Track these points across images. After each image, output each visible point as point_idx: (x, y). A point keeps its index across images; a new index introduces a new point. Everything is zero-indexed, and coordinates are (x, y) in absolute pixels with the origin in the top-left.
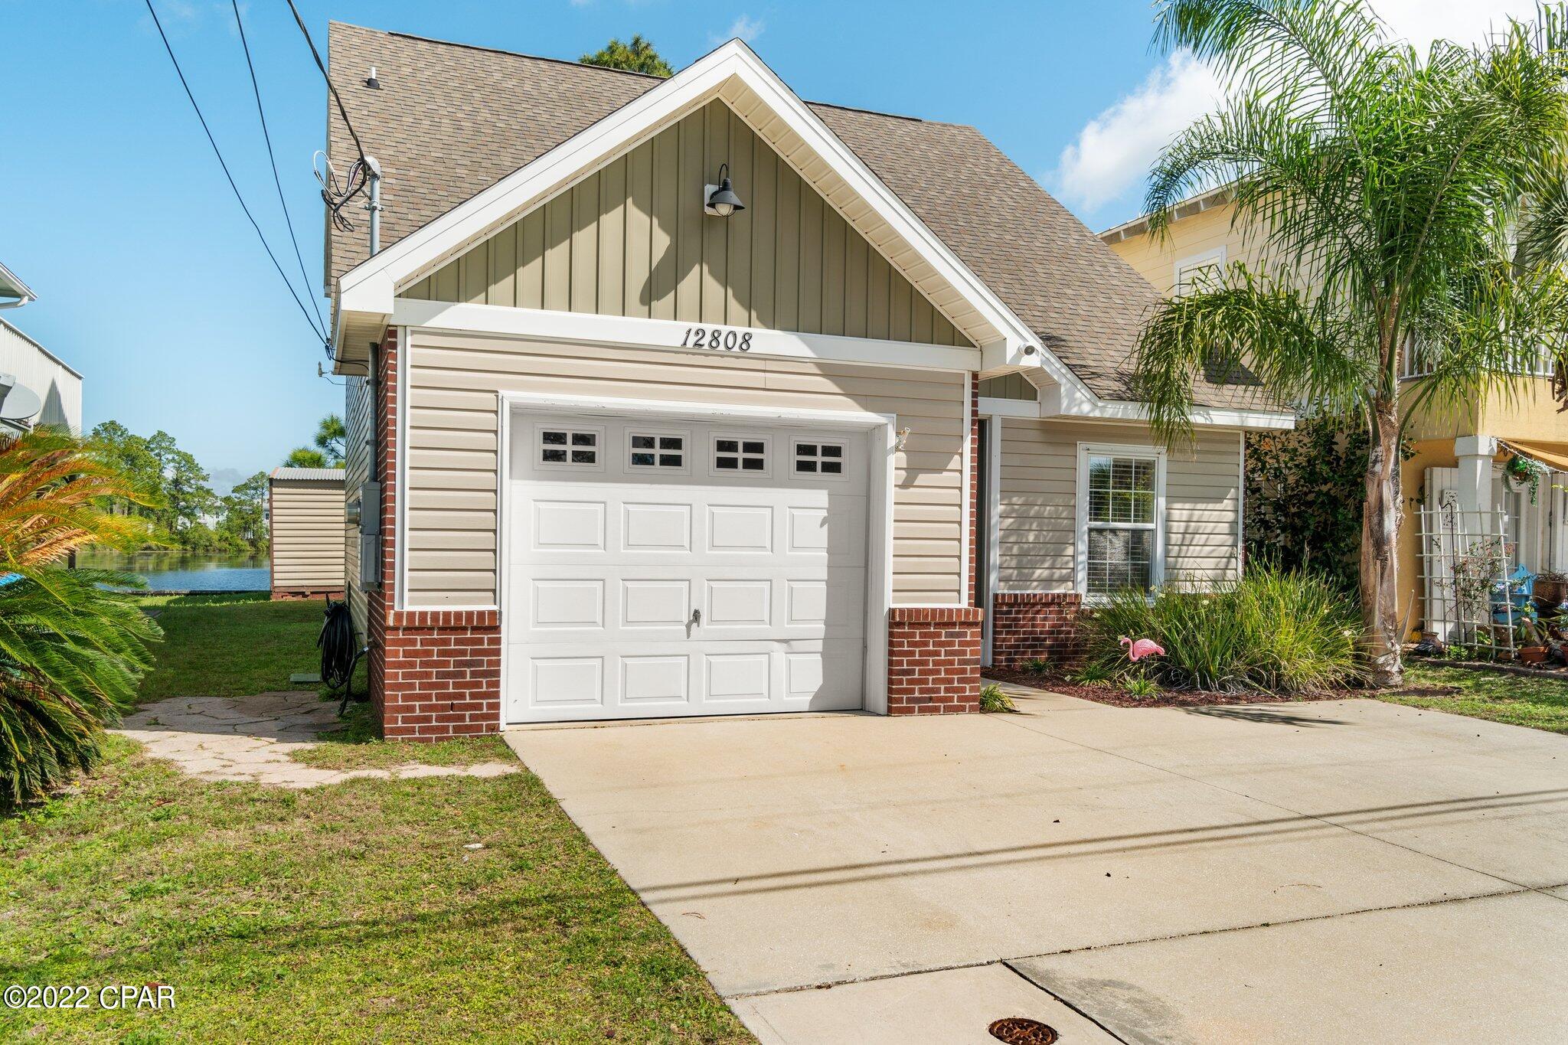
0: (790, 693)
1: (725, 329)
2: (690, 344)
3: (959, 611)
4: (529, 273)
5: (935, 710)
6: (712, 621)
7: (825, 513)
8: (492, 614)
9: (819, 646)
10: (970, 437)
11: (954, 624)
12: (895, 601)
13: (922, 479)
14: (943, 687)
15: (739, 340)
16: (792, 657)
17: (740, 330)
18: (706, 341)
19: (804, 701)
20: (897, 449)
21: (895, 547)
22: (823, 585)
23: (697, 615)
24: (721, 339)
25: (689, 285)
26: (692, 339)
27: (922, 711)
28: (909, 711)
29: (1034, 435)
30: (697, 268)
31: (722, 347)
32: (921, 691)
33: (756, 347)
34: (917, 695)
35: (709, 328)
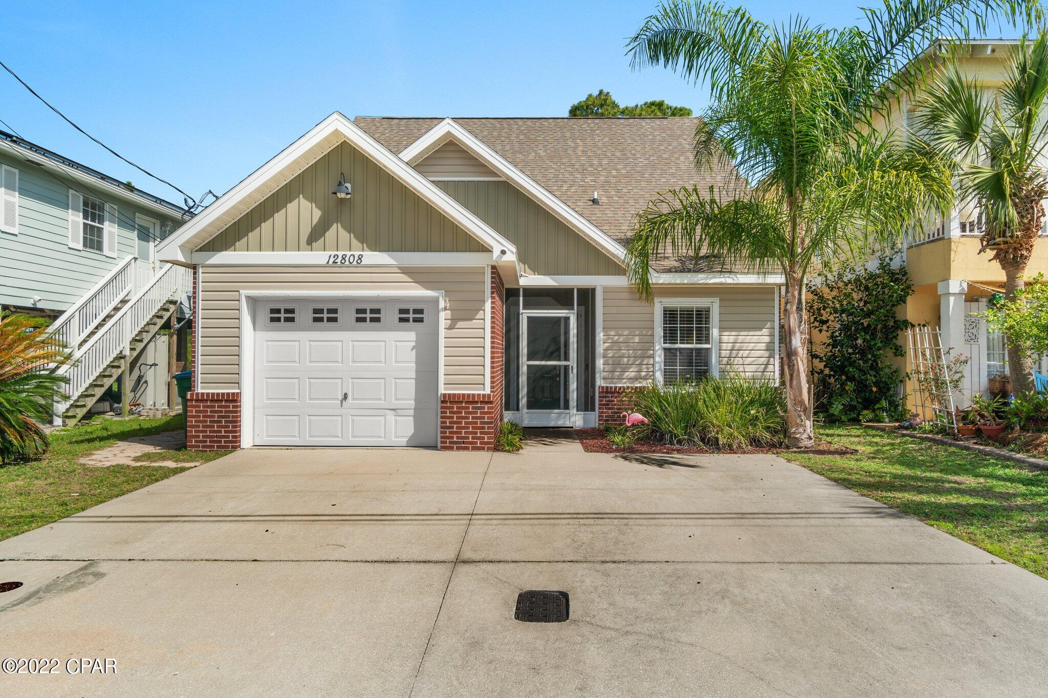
0: (396, 437)
1: (348, 253)
2: (331, 262)
3: (484, 396)
5: (467, 448)
6: (353, 399)
7: (414, 344)
8: (238, 393)
9: (412, 412)
10: (490, 300)
11: (477, 402)
12: (445, 389)
13: (460, 324)
14: (470, 436)
15: (356, 258)
16: (398, 418)
17: (357, 254)
18: (339, 260)
19: (404, 441)
20: (445, 309)
21: (445, 361)
22: (413, 381)
23: (345, 397)
24: (347, 259)
25: (330, 234)
26: (332, 260)
27: (459, 448)
28: (451, 448)
29: (625, 295)
30: (335, 225)
31: (347, 263)
32: (457, 438)
33: (365, 261)
34: (455, 440)
35: (340, 254)
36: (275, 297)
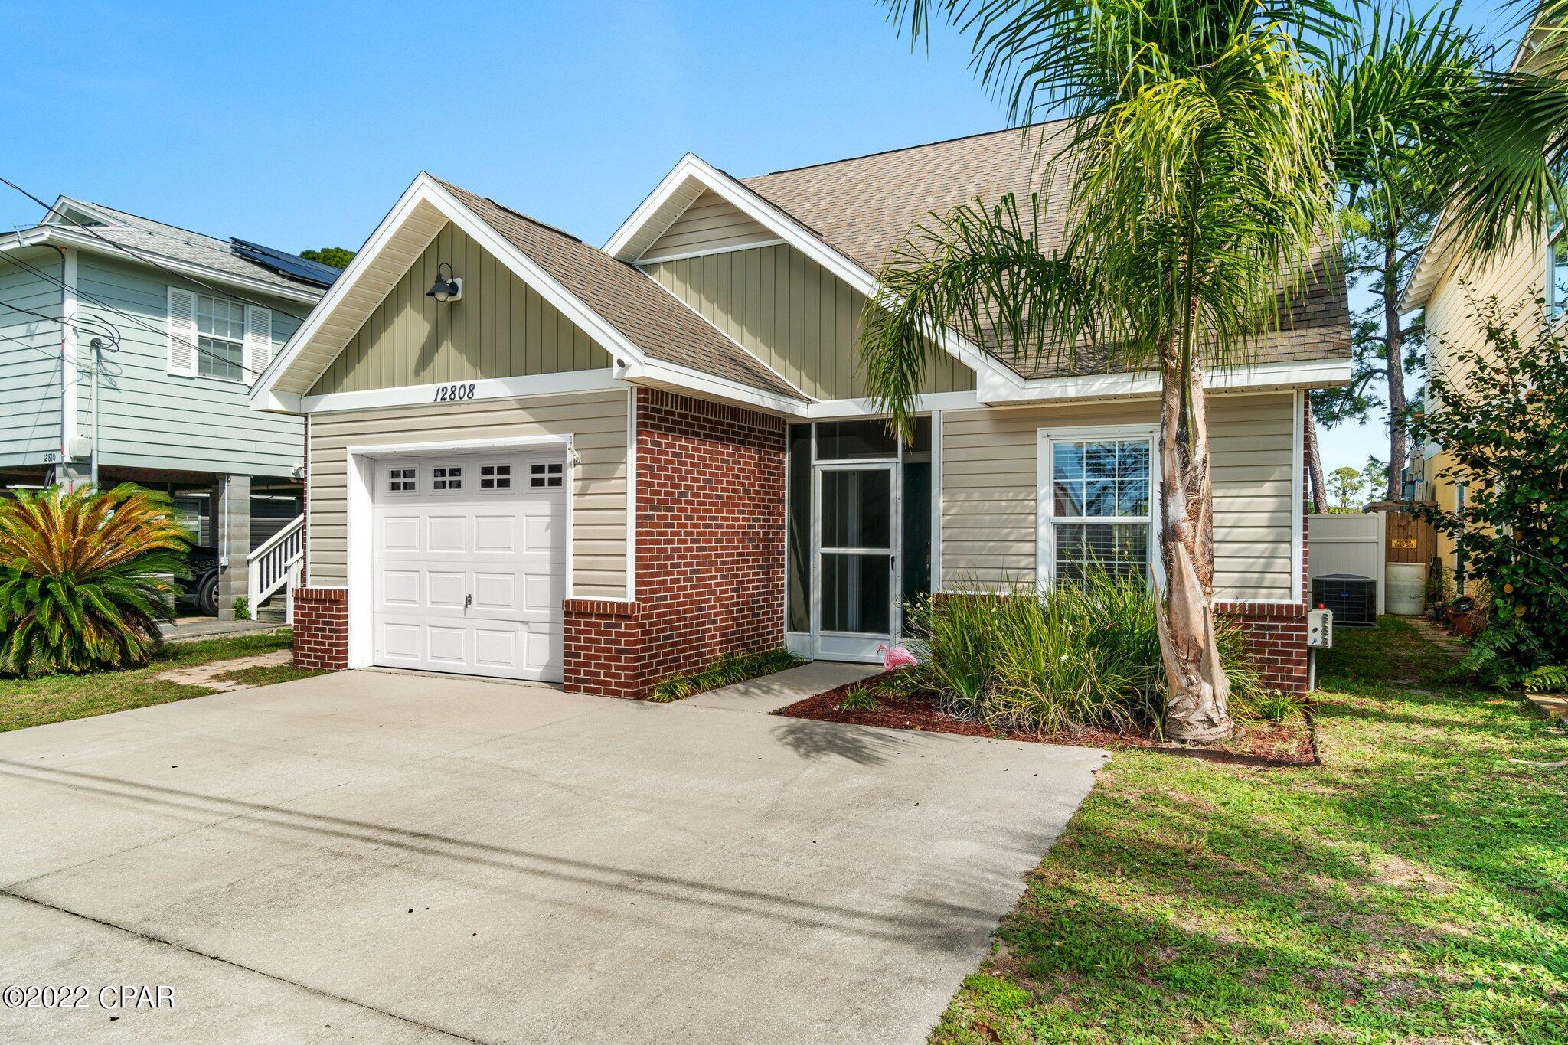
0: (529, 665)
1: (458, 384)
2: (439, 400)
3: (626, 605)
4: (359, 369)
5: (596, 691)
6: (479, 604)
7: (548, 520)
8: (341, 592)
9: (546, 628)
10: (635, 446)
11: (610, 616)
12: (575, 593)
13: (595, 487)
14: (602, 672)
15: (468, 390)
16: (532, 636)
17: (467, 383)
18: (447, 396)
19: (536, 672)
20: (575, 463)
21: (575, 547)
22: (548, 579)
23: (469, 600)
24: (457, 392)
25: (440, 358)
26: (441, 394)
27: (587, 690)
28: (576, 689)
30: (445, 343)
31: (457, 398)
32: (586, 673)
33: (478, 394)
34: (582, 676)
35: (449, 385)
36: (395, 454)
